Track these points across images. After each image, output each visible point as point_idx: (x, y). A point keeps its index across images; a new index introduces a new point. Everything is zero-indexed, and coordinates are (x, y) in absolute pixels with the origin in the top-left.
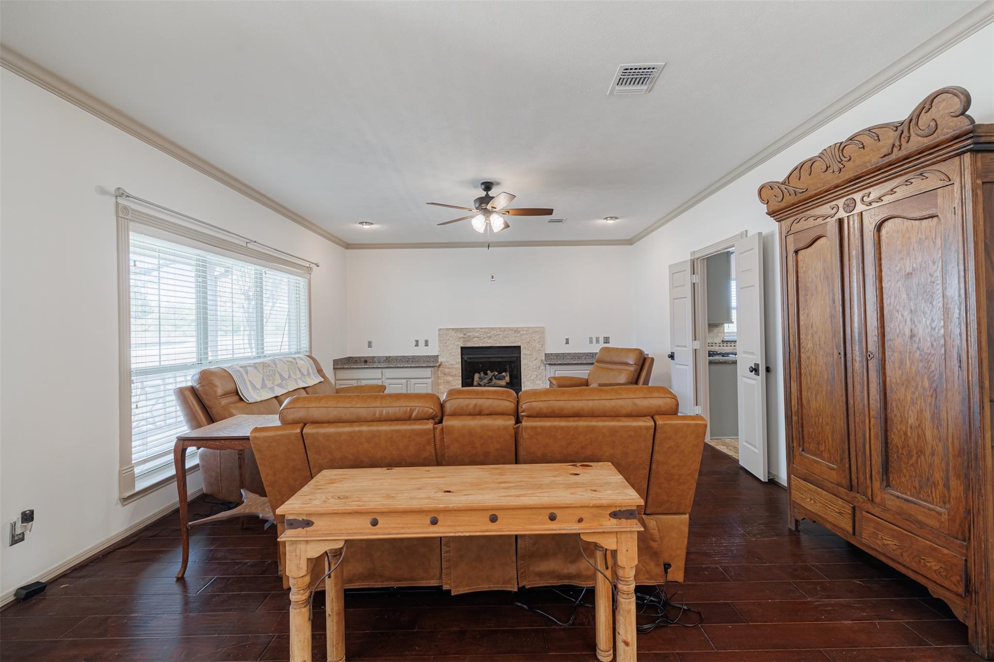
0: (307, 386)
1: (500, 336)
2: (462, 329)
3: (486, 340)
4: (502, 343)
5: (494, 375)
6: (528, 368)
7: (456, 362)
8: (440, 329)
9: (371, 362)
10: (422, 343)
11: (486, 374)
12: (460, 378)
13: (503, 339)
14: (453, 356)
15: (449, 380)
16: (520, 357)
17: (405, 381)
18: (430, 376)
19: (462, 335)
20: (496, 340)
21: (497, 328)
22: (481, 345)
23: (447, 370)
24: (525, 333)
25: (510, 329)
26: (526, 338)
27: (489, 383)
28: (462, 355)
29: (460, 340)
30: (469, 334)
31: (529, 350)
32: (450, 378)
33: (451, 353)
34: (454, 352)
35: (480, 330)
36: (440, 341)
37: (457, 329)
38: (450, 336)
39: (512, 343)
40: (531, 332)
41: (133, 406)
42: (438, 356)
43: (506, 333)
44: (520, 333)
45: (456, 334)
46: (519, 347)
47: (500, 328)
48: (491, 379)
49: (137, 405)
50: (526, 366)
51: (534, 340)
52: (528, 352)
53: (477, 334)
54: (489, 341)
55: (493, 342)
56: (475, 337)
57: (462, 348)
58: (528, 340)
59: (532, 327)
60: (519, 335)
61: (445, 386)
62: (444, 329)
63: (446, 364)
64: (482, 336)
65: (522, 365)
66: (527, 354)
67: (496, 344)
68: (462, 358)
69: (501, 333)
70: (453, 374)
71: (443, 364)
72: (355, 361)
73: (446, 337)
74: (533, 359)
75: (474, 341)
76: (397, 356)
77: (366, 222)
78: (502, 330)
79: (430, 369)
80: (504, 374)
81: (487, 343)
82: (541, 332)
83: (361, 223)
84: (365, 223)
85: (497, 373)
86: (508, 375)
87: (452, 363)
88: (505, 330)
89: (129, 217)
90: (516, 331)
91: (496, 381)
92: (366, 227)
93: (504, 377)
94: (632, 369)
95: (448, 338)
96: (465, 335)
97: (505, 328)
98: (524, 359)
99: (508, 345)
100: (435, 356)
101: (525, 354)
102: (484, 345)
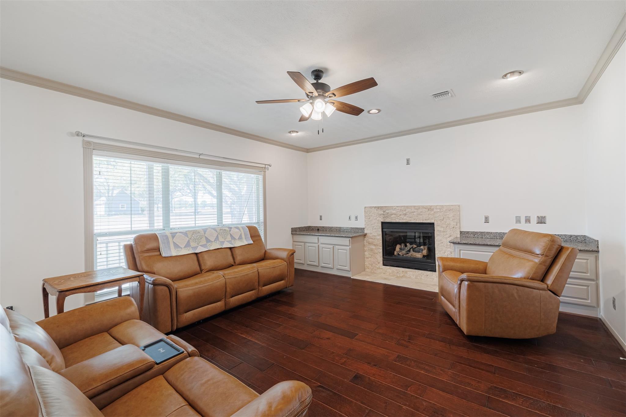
0: (233, 246)
1: (415, 213)
2: (382, 207)
3: (402, 216)
4: (416, 220)
5: (412, 247)
6: (442, 244)
7: (378, 234)
8: (365, 207)
9: (321, 230)
10: (353, 218)
11: (406, 246)
12: (381, 248)
13: (417, 216)
14: (375, 229)
15: (373, 249)
16: (434, 233)
17: (332, 246)
18: (348, 244)
19: (382, 213)
20: (411, 217)
21: (411, 206)
22: (397, 221)
23: (370, 240)
24: (439, 210)
25: (423, 207)
26: (439, 215)
27: (408, 254)
28: (382, 229)
29: (381, 216)
30: (387, 211)
31: (442, 227)
32: (374, 247)
33: (373, 227)
34: (376, 226)
35: (397, 208)
36: (365, 216)
37: (378, 208)
38: (373, 213)
39: (426, 220)
40: (444, 210)
41: (99, 253)
42: (364, 228)
43: (420, 210)
44: (433, 211)
45: (377, 211)
46: (433, 224)
47: (414, 206)
48: (409, 251)
49: (101, 253)
50: (440, 242)
51: (448, 217)
52: (442, 229)
53: (394, 212)
54: (405, 218)
55: (408, 218)
56: (393, 214)
57: (383, 223)
58: (442, 218)
59: (445, 205)
60: (433, 212)
61: (369, 253)
62: (368, 207)
63: (371, 235)
64: (399, 213)
65: (435, 241)
66: (440, 231)
67: (411, 220)
68: (383, 231)
69: (416, 211)
70: (375, 244)
71: (367, 234)
72: (313, 229)
73: (370, 213)
74: (447, 236)
75: (392, 218)
76: (337, 227)
77: (294, 131)
78: (417, 208)
79: (348, 239)
80: (422, 247)
81: (403, 219)
82: (456, 210)
83: (290, 132)
84: (292, 132)
85: (416, 246)
86: (426, 249)
87: (375, 235)
88: (419, 208)
89: (92, 147)
90: (430, 209)
91: (413, 252)
92: (294, 134)
93: (422, 250)
94: (537, 260)
95: (371, 214)
96: (384, 212)
97: (419, 206)
98: (438, 235)
99: (422, 222)
100: (362, 228)
101: (438, 231)
102: (401, 221)
